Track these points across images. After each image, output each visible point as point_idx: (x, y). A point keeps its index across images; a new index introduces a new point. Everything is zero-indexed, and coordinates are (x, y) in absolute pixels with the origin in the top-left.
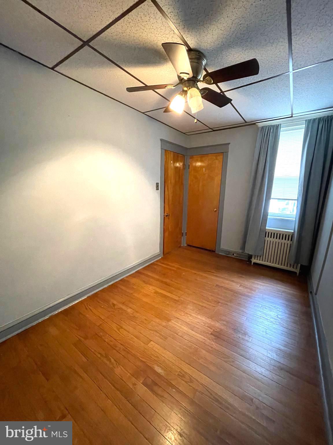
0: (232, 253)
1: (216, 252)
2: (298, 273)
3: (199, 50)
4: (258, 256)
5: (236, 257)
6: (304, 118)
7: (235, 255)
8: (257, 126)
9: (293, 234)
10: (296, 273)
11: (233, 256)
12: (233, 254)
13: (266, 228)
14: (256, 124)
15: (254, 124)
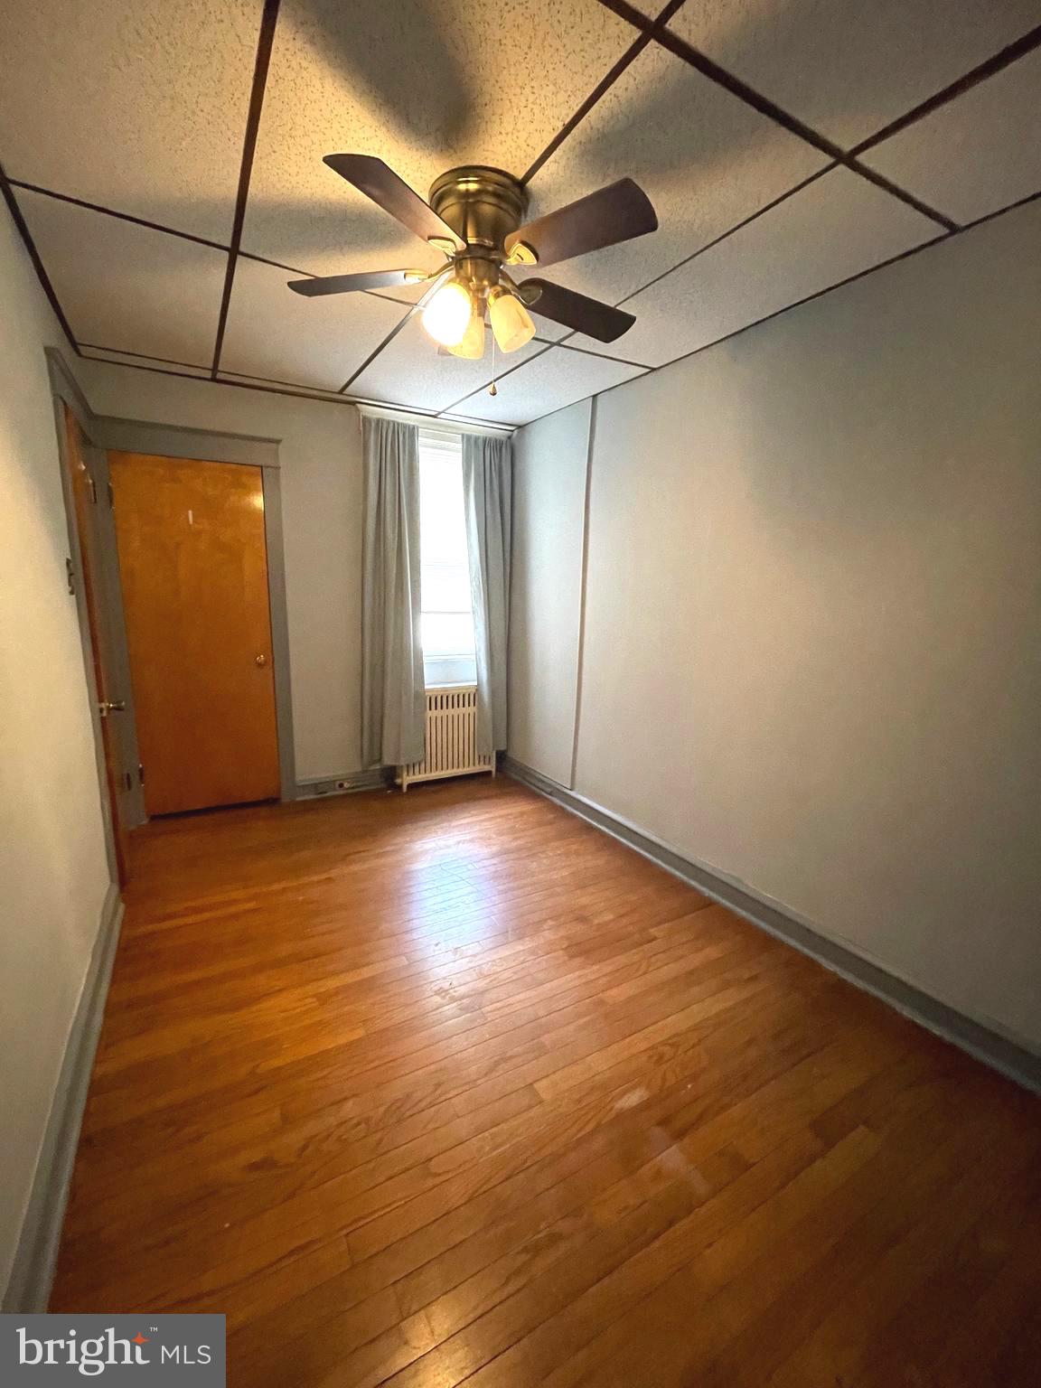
0: (338, 783)
1: (285, 799)
2: (494, 770)
3: (531, 200)
4: (408, 766)
5: (350, 791)
6: (461, 429)
7: (346, 785)
8: (358, 410)
9: (478, 688)
10: (489, 773)
11: (341, 792)
12: (341, 785)
13: (426, 687)
14: (359, 405)
15: (354, 403)
